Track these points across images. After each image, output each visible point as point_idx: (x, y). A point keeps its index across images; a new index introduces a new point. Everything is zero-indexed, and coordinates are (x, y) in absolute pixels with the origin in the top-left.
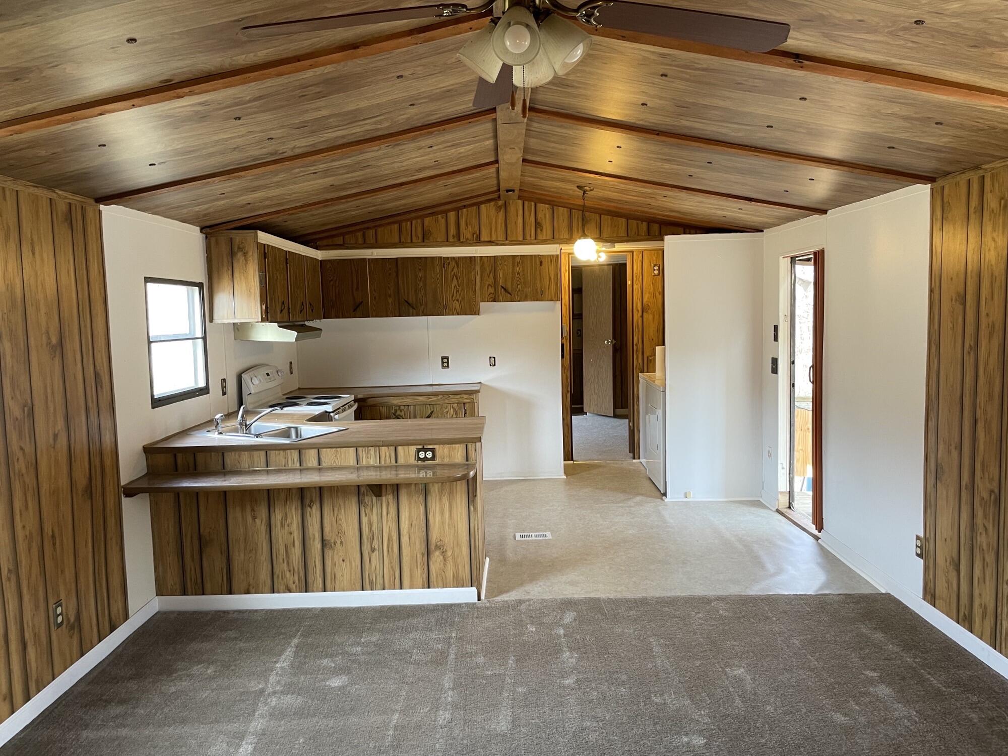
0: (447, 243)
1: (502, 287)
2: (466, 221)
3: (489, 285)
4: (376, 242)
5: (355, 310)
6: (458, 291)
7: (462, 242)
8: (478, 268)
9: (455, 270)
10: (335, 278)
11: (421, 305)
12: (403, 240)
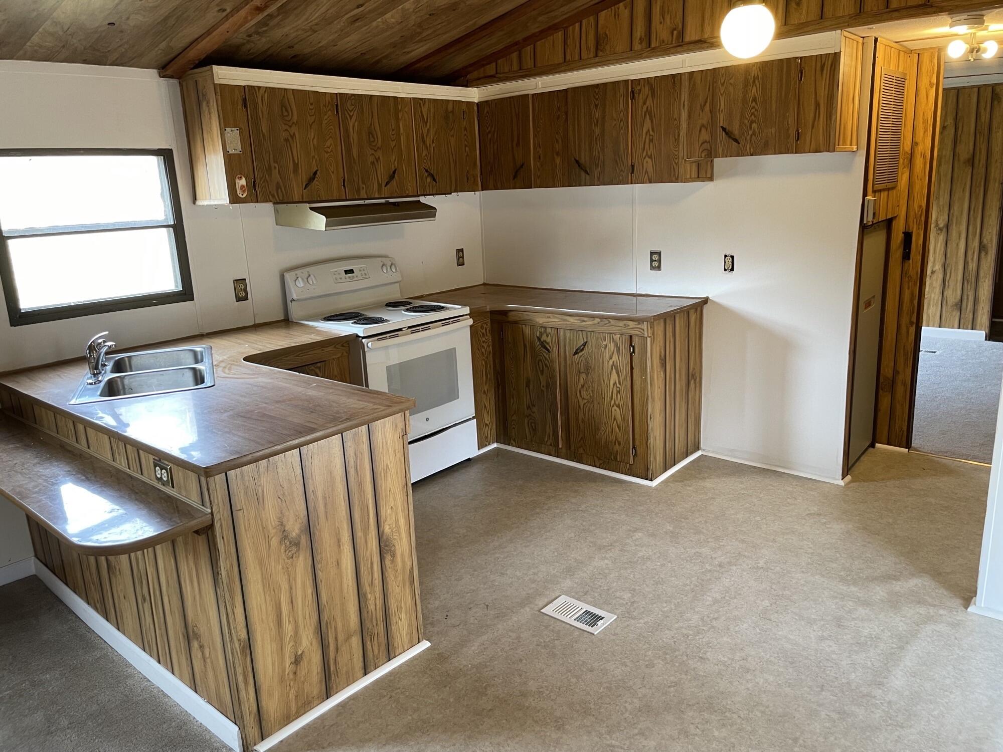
0: (632, 54)
1: (724, 129)
2: (662, 8)
3: (703, 126)
4: (535, 67)
5: (515, 177)
6: (651, 141)
7: (654, 48)
8: (685, 96)
9: (649, 102)
10: (493, 129)
11: (597, 166)
12: (568, 57)
